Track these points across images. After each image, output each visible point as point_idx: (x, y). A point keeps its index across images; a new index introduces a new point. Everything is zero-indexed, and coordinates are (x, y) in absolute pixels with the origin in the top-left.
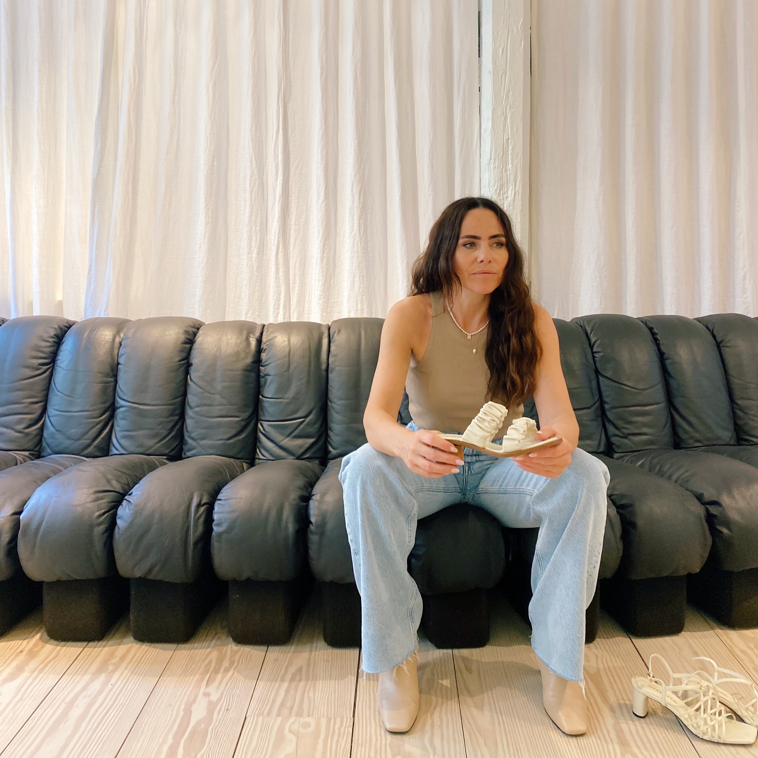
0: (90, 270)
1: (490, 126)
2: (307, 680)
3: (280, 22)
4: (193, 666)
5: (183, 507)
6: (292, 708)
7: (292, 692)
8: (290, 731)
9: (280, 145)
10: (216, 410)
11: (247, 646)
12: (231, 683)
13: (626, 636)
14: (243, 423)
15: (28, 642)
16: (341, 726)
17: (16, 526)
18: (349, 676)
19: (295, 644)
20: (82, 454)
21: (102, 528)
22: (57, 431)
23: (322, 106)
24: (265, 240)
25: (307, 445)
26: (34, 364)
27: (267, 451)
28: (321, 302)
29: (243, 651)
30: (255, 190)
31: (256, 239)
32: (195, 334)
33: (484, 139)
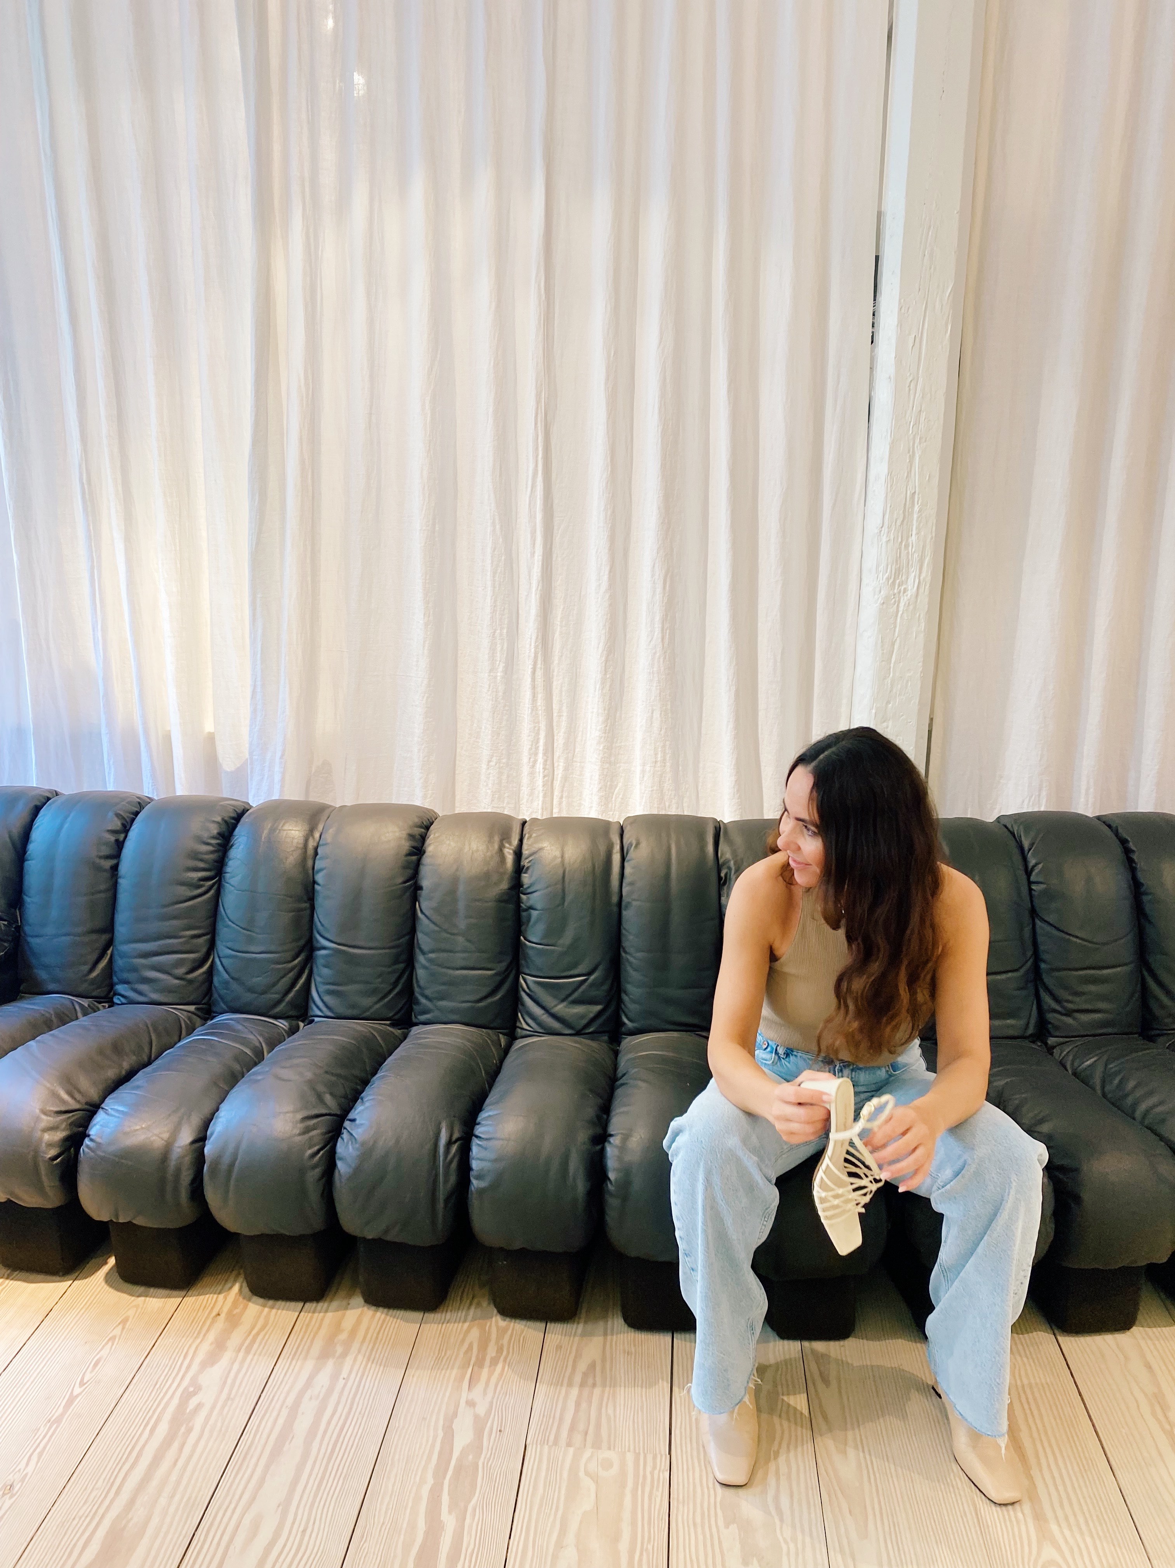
0: (254, 692)
1: (886, 471)
2: (604, 1385)
3: (539, 286)
4: (449, 1353)
5: (429, 1146)
6: (586, 1433)
7: (584, 1405)
8: (587, 1473)
9: (538, 496)
10: (459, 958)
11: (518, 1321)
12: (502, 1387)
13: (1049, 1330)
14: (499, 978)
15: (225, 1298)
16: (654, 1468)
17: (199, 1159)
18: (660, 1381)
19: (582, 1320)
20: (272, 1013)
21: (318, 1172)
22: (233, 978)
23: (608, 432)
24: (516, 649)
25: (591, 1015)
26: (192, 878)
27: (534, 1018)
28: (601, 748)
29: (513, 1329)
30: (499, 571)
31: (502, 648)
32: (423, 838)
33: (874, 491)
